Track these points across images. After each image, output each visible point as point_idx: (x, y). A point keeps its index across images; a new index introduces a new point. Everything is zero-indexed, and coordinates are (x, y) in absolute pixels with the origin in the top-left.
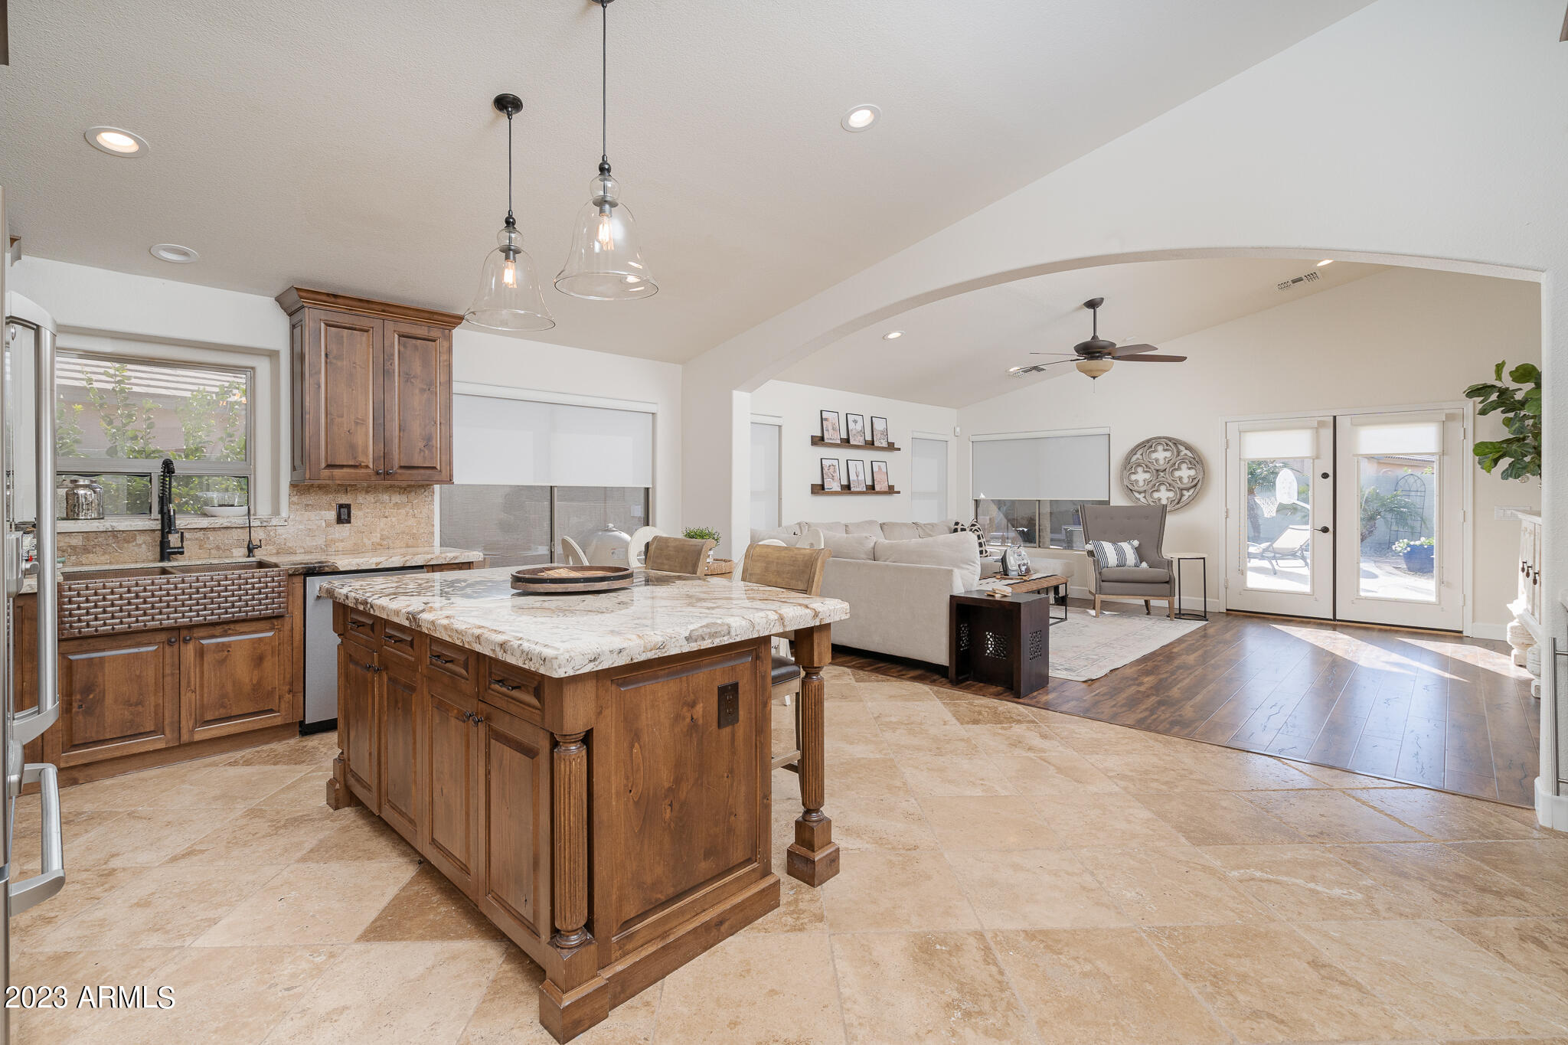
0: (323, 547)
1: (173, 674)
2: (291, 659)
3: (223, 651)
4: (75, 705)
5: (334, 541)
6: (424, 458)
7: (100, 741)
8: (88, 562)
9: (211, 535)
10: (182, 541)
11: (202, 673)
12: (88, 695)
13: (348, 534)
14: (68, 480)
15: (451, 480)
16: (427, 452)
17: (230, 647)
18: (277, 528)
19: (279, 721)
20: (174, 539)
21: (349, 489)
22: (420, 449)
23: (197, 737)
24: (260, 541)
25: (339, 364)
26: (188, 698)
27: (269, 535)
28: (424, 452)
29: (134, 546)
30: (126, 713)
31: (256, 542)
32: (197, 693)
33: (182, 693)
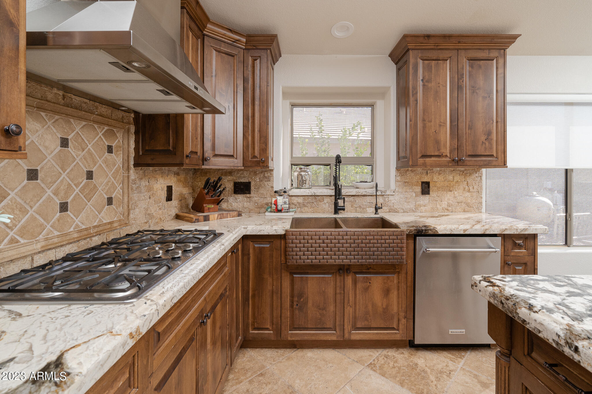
0: (414, 209)
1: (340, 293)
2: (406, 294)
3: (367, 282)
4: (295, 303)
5: (420, 206)
6: (485, 148)
7: (306, 328)
8: (305, 212)
9: (358, 199)
10: (344, 203)
11: (355, 294)
12: (301, 299)
13: (428, 202)
14: (298, 168)
15: (505, 165)
16: (487, 144)
17: (371, 280)
18: (389, 196)
19: (398, 337)
20: (340, 202)
21: (429, 172)
22: (483, 142)
23: (353, 337)
24: (382, 204)
25: (430, 85)
26: (349, 311)
27: (385, 201)
28: (485, 144)
29: (323, 204)
30: (318, 313)
31: (379, 205)
32: (353, 307)
33: (345, 306)
